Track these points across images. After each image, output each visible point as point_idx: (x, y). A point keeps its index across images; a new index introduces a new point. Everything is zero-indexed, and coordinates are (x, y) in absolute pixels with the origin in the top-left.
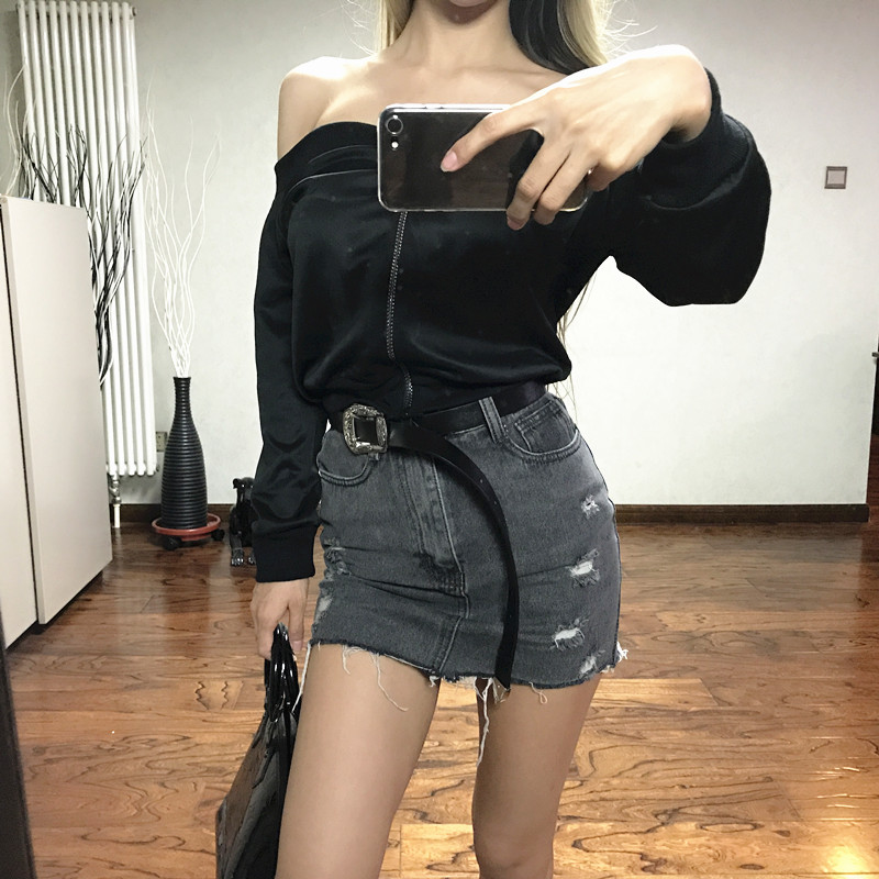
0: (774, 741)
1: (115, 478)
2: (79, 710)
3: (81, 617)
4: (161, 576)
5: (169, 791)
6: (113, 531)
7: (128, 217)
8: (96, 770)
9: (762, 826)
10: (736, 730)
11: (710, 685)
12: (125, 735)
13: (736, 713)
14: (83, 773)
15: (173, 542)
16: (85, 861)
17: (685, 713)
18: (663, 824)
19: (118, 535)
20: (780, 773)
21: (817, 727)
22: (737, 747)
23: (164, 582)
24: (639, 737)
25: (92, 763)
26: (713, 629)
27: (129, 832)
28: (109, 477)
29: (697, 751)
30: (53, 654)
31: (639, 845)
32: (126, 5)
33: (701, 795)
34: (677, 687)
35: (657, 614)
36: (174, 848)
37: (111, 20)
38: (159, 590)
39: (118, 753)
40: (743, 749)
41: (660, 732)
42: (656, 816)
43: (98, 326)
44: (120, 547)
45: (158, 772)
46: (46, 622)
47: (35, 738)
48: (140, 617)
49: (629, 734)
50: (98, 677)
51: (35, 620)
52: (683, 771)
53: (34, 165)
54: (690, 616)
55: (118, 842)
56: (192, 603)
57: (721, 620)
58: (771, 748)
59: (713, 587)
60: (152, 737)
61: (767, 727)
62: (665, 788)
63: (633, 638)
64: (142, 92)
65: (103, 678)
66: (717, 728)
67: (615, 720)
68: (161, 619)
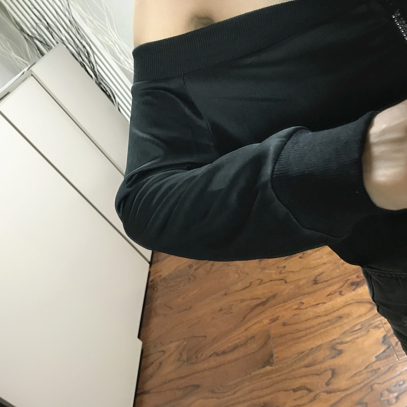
16: (232, 303)
36: (259, 284)
55: (238, 291)
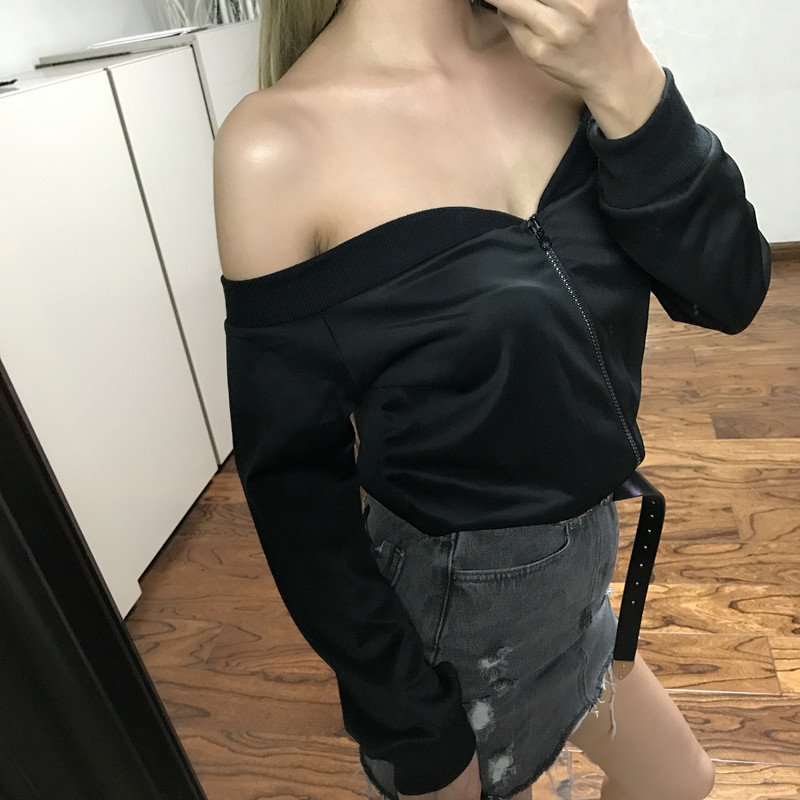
31: (792, 608)
49: (790, 496)
67: (778, 482)
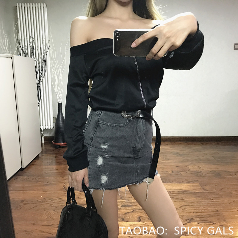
0: (219, 200)
1: (42, 130)
2: (32, 191)
3: (33, 166)
4: (54, 156)
5: (56, 212)
6: (42, 144)
7: (45, 60)
8: (37, 206)
9: (215, 224)
10: (209, 197)
11: (202, 185)
12: (44, 198)
13: (209, 193)
14: (33, 207)
15: (58, 146)
16: (34, 230)
17: (194, 193)
18: (188, 223)
19: (43, 145)
20: (221, 209)
21: (231, 197)
22: (209, 202)
23: (55, 157)
24: (182, 199)
25: (36, 205)
26: (203, 170)
27: (45, 223)
28: (41, 129)
29: (198, 203)
30: (26, 176)
32: (45, 4)
33: (198, 215)
34: (193, 186)
35: (188, 166)
37: (41, 8)
38: (54, 159)
39: (43, 202)
40: (210, 203)
41: (188, 198)
42: (186, 220)
43: (38, 89)
44: (44, 148)
45: (53, 207)
46: (24, 167)
47: (21, 198)
48: (49, 166)
49: (179, 198)
50: (37, 182)
51: (21, 167)
52: (194, 208)
53: (21, 47)
54: (196, 167)
55: (42, 225)
56: (63, 163)
57: (205, 168)
58: (218, 202)
59: (203, 159)
60: (52, 198)
61: (217, 197)
62: (189, 213)
63: (181, 172)
64: (49, 27)
65: (39, 182)
66: (203, 197)
67: (176, 194)
68: (54, 167)
